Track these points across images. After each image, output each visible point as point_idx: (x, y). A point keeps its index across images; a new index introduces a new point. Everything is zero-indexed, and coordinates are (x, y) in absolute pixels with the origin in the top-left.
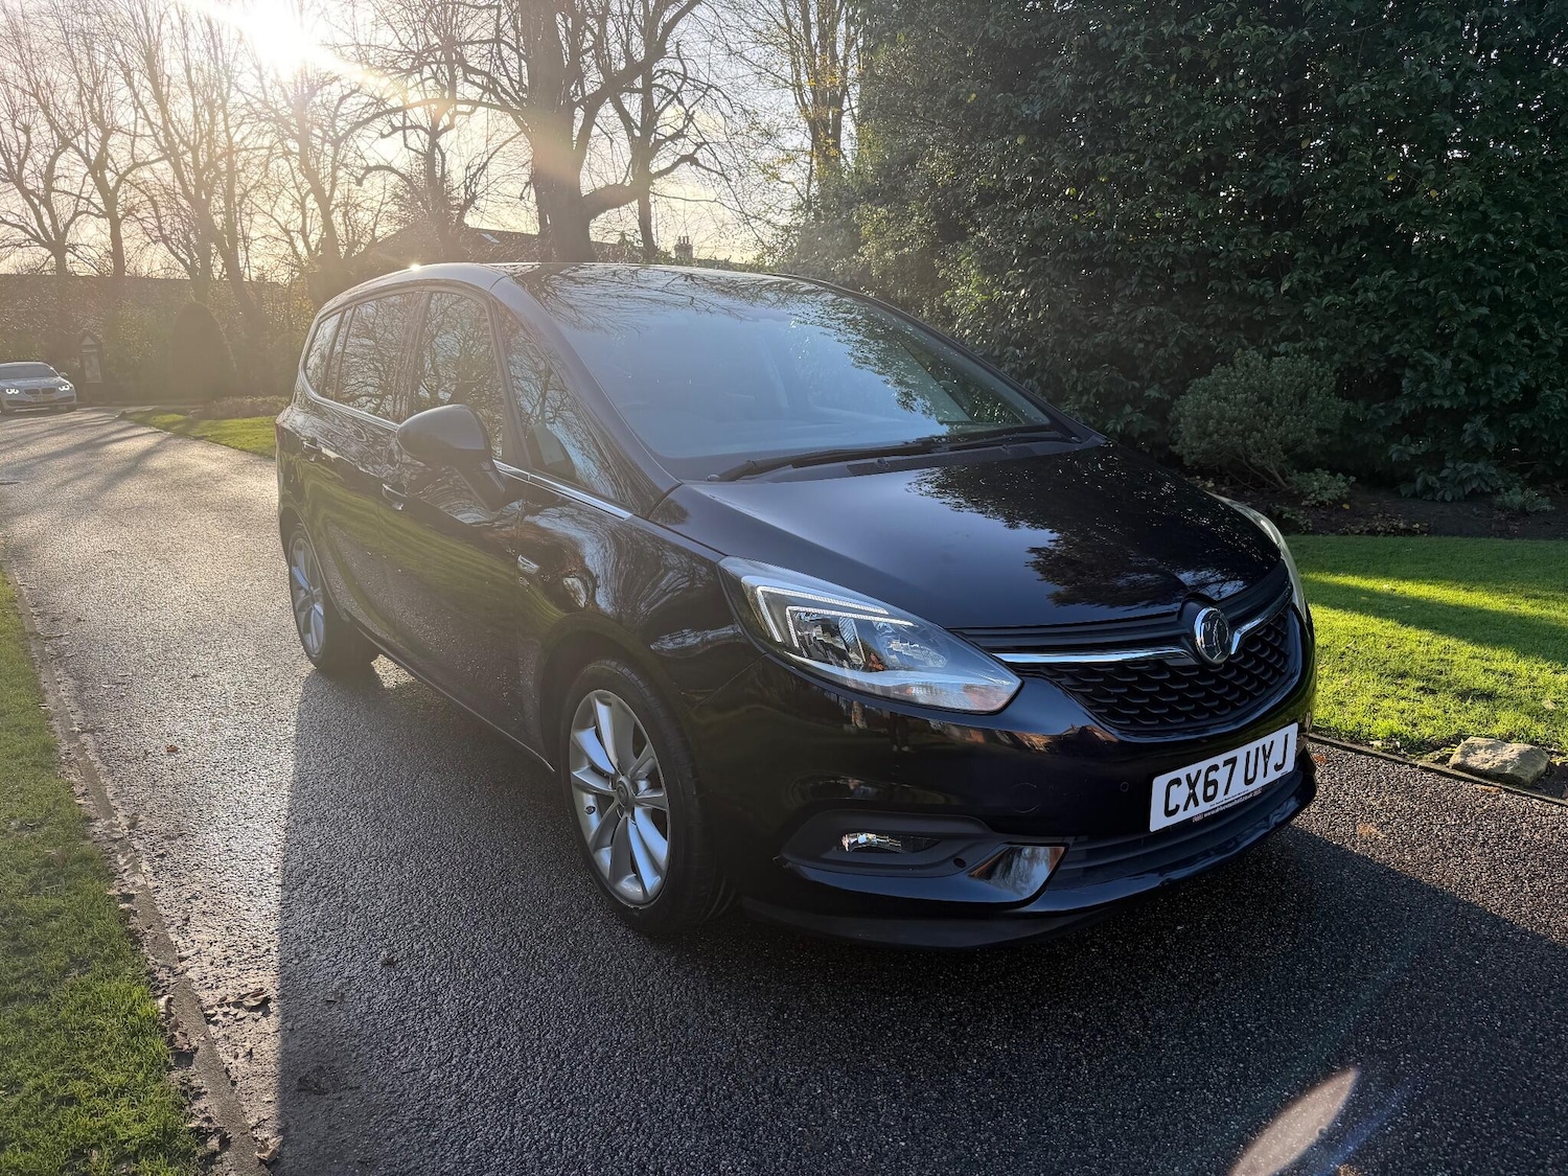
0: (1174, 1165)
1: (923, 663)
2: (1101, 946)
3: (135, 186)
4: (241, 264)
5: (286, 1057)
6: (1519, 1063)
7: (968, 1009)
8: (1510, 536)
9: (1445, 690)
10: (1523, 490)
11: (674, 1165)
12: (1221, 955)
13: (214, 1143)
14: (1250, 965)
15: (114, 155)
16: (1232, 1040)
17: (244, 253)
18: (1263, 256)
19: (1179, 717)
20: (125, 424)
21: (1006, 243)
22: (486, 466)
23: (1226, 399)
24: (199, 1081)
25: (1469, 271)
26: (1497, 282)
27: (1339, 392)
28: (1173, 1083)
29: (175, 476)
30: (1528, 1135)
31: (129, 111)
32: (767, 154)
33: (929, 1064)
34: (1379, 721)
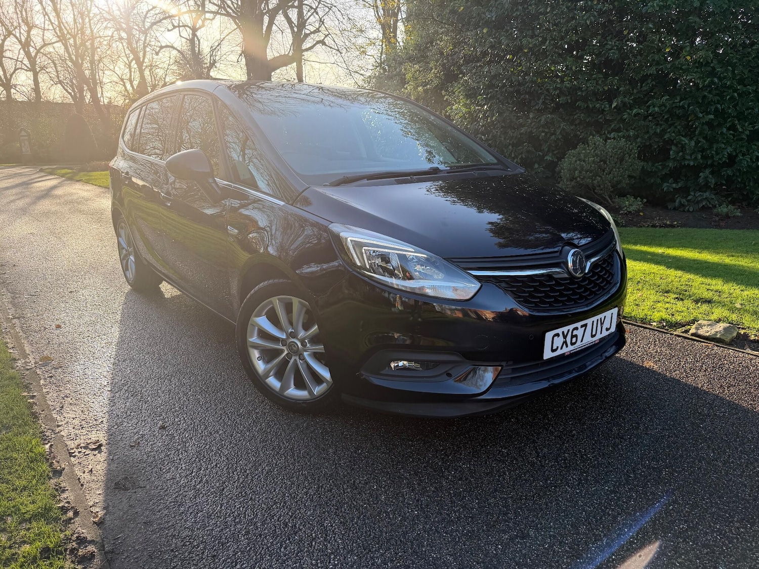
0: (551, 522)
1: (431, 276)
2: (516, 418)
3: (45, 55)
4: (99, 96)
5: (109, 472)
6: (721, 473)
7: (450, 448)
8: (721, 228)
9: (688, 299)
10: (727, 206)
11: (301, 523)
12: (576, 423)
13: (70, 514)
14: (590, 428)
15: (34, 39)
16: (581, 463)
17: (100, 90)
18: (604, 89)
19: (558, 303)
20: (43, 174)
21: (478, 83)
22: (210, 180)
23: (584, 161)
24: (65, 484)
25: (705, 97)
26: (718, 103)
27: (639, 158)
28: (551, 483)
29: (66, 198)
30: (725, 507)
31: (41, 17)
32: (360, 41)
33: (430, 474)
34: (656, 313)
